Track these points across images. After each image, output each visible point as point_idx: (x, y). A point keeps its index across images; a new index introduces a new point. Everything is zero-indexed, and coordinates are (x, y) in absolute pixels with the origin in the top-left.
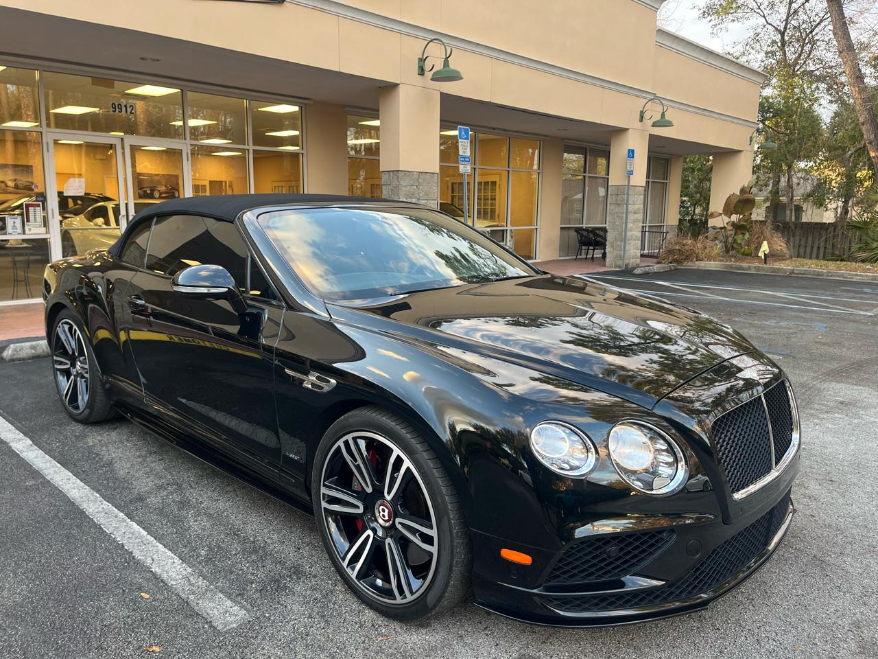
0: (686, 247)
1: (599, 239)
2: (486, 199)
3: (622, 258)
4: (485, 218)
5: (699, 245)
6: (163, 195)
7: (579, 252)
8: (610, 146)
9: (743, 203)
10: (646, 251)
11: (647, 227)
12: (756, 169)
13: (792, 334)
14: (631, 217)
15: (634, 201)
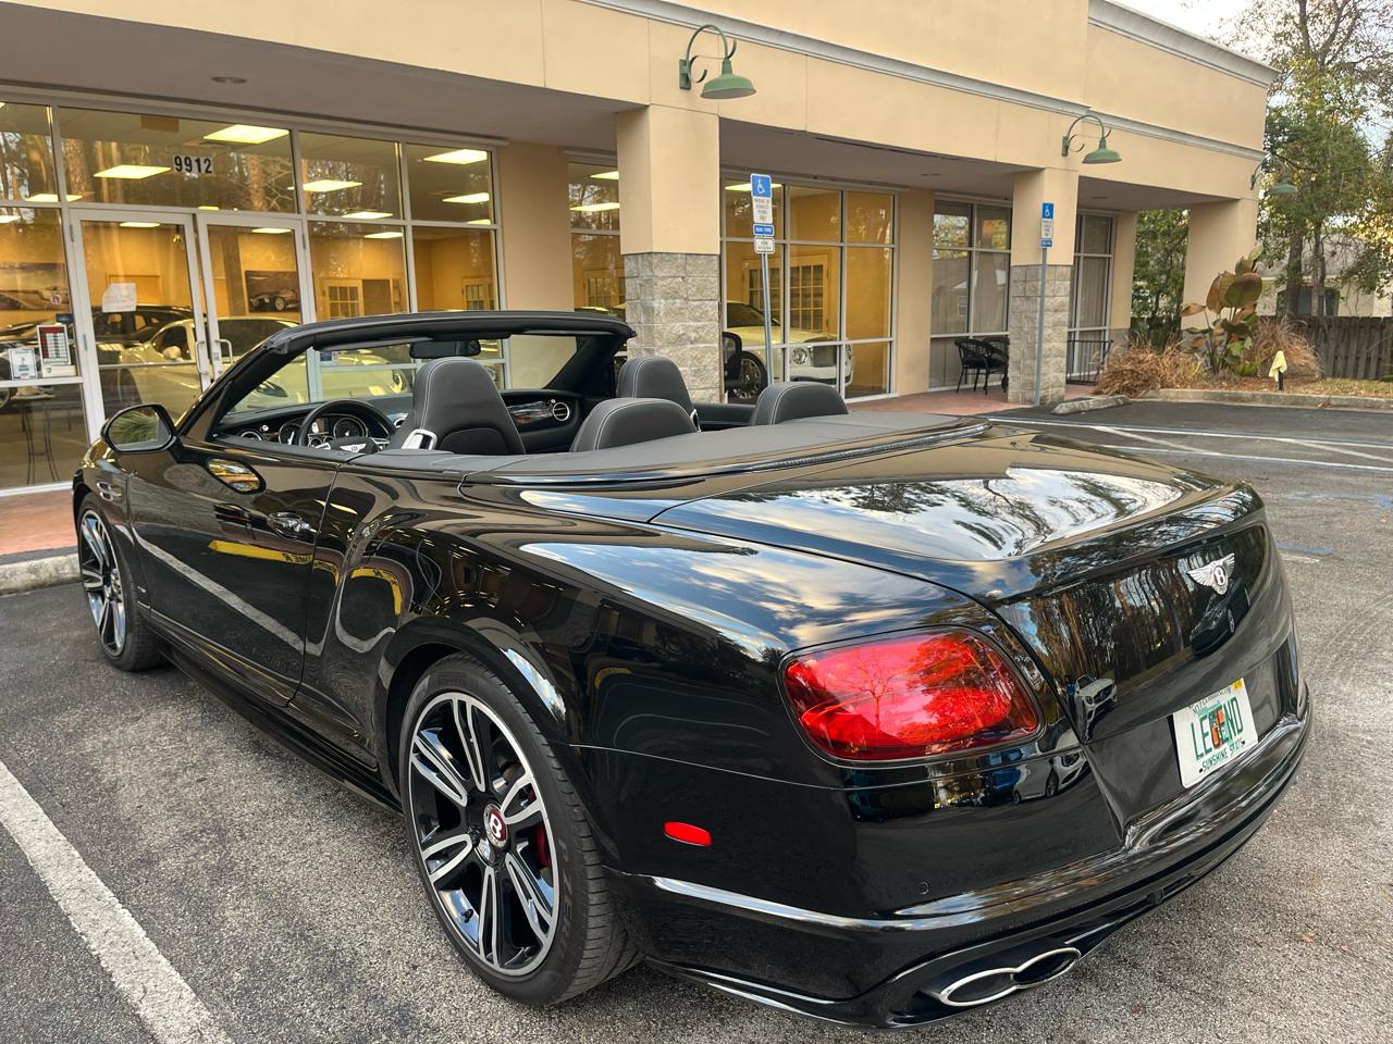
0: (1143, 366)
1: (995, 356)
2: (806, 295)
3: (1034, 386)
4: (805, 328)
5: (1166, 361)
6: (290, 306)
7: (963, 379)
8: (1012, 200)
9: (1241, 287)
10: (1075, 374)
11: (1077, 334)
12: (1263, 230)
13: (1334, 515)
14: (1049, 318)
15: (1053, 291)
